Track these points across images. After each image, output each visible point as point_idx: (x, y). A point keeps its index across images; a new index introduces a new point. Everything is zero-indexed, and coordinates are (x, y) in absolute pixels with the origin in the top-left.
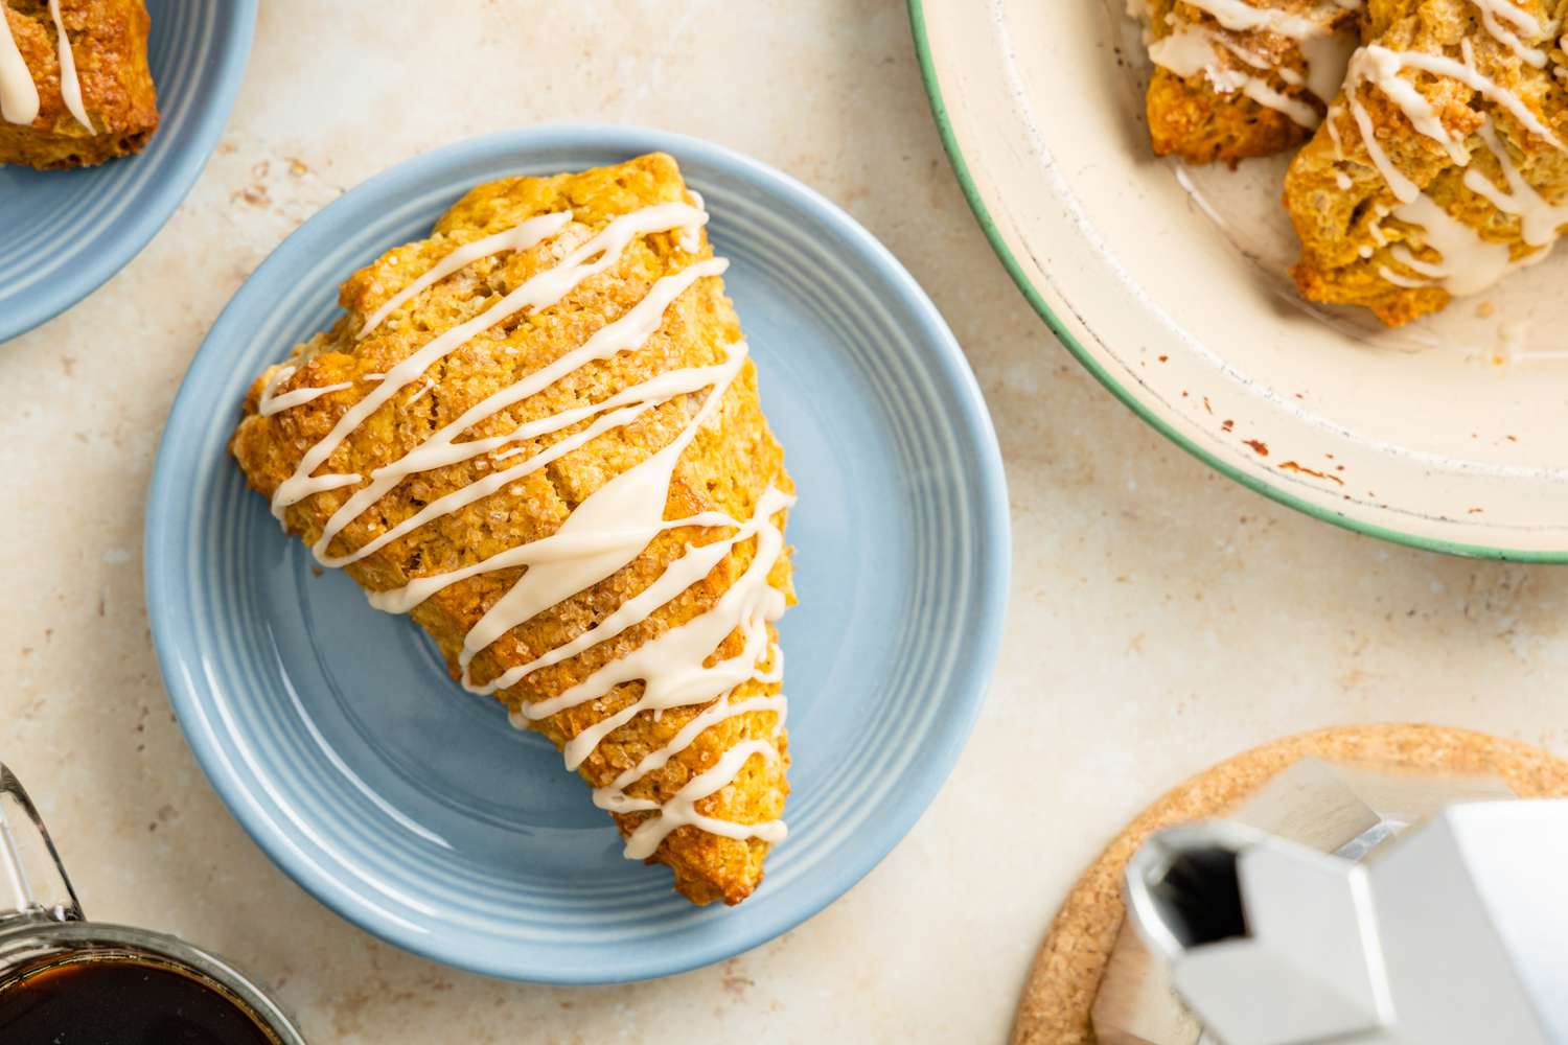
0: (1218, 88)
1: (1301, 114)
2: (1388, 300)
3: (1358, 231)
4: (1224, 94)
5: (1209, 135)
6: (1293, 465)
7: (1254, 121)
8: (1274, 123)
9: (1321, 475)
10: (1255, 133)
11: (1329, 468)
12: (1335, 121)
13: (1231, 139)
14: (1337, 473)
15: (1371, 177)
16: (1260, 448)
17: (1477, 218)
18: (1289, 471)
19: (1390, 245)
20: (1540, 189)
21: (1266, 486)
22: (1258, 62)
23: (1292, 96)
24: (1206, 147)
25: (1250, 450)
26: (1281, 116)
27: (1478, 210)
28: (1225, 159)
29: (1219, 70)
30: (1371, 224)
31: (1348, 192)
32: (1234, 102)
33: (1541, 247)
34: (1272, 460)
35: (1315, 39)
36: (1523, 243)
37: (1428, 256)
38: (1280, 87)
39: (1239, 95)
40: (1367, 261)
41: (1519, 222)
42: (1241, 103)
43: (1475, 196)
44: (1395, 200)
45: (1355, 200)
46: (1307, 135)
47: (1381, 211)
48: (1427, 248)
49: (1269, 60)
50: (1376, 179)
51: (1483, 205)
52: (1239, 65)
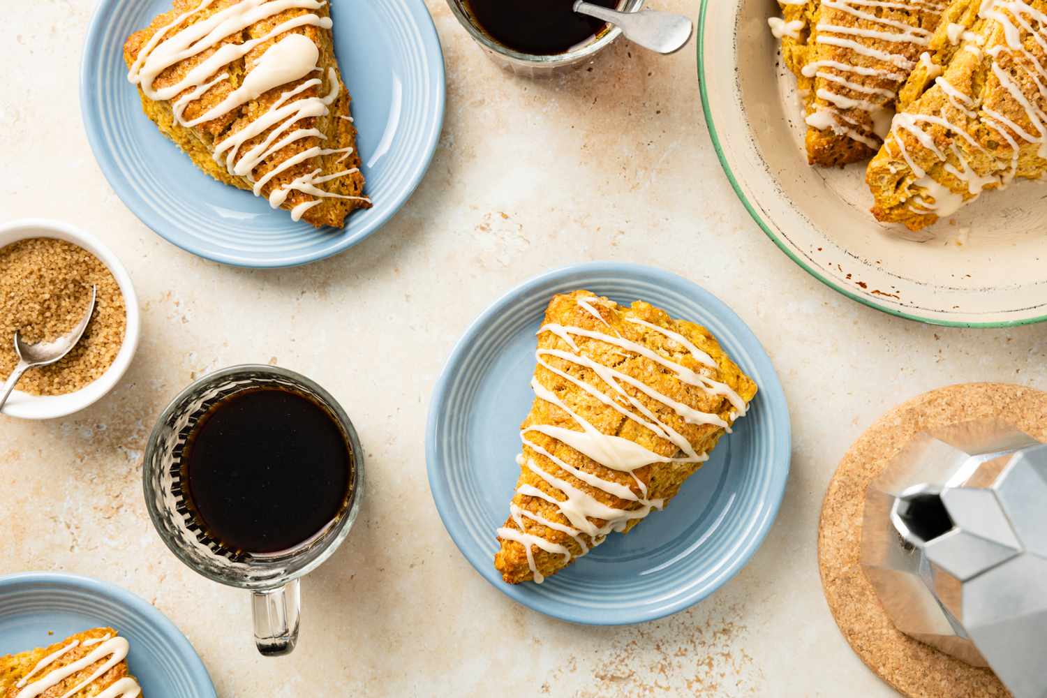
0: (837, 134)
1: (872, 144)
2: (912, 220)
3: (899, 191)
4: (839, 136)
5: (832, 154)
6: (878, 291)
7: (851, 147)
8: (860, 148)
9: (889, 295)
10: (852, 153)
11: (893, 292)
12: (888, 144)
13: (842, 155)
14: (896, 294)
15: (905, 167)
16: (863, 285)
17: (949, 183)
18: (876, 295)
19: (913, 196)
20: (975, 170)
21: (866, 301)
22: (852, 122)
23: (867, 136)
24: (831, 160)
25: (859, 286)
26: (863, 145)
27: (950, 180)
28: (839, 164)
29: (836, 126)
30: (905, 186)
31: (895, 174)
32: (843, 140)
33: (975, 195)
34: (869, 290)
35: (875, 110)
36: (969, 193)
37: (930, 200)
38: (862, 133)
39: (845, 136)
40: (903, 204)
41: (967, 185)
42: (846, 140)
43: (949, 174)
44: (915, 176)
45: (898, 178)
46: (875, 153)
47: (908, 181)
48: (928, 197)
49: (857, 121)
50: (907, 169)
51: (952, 177)
52: (844, 124)
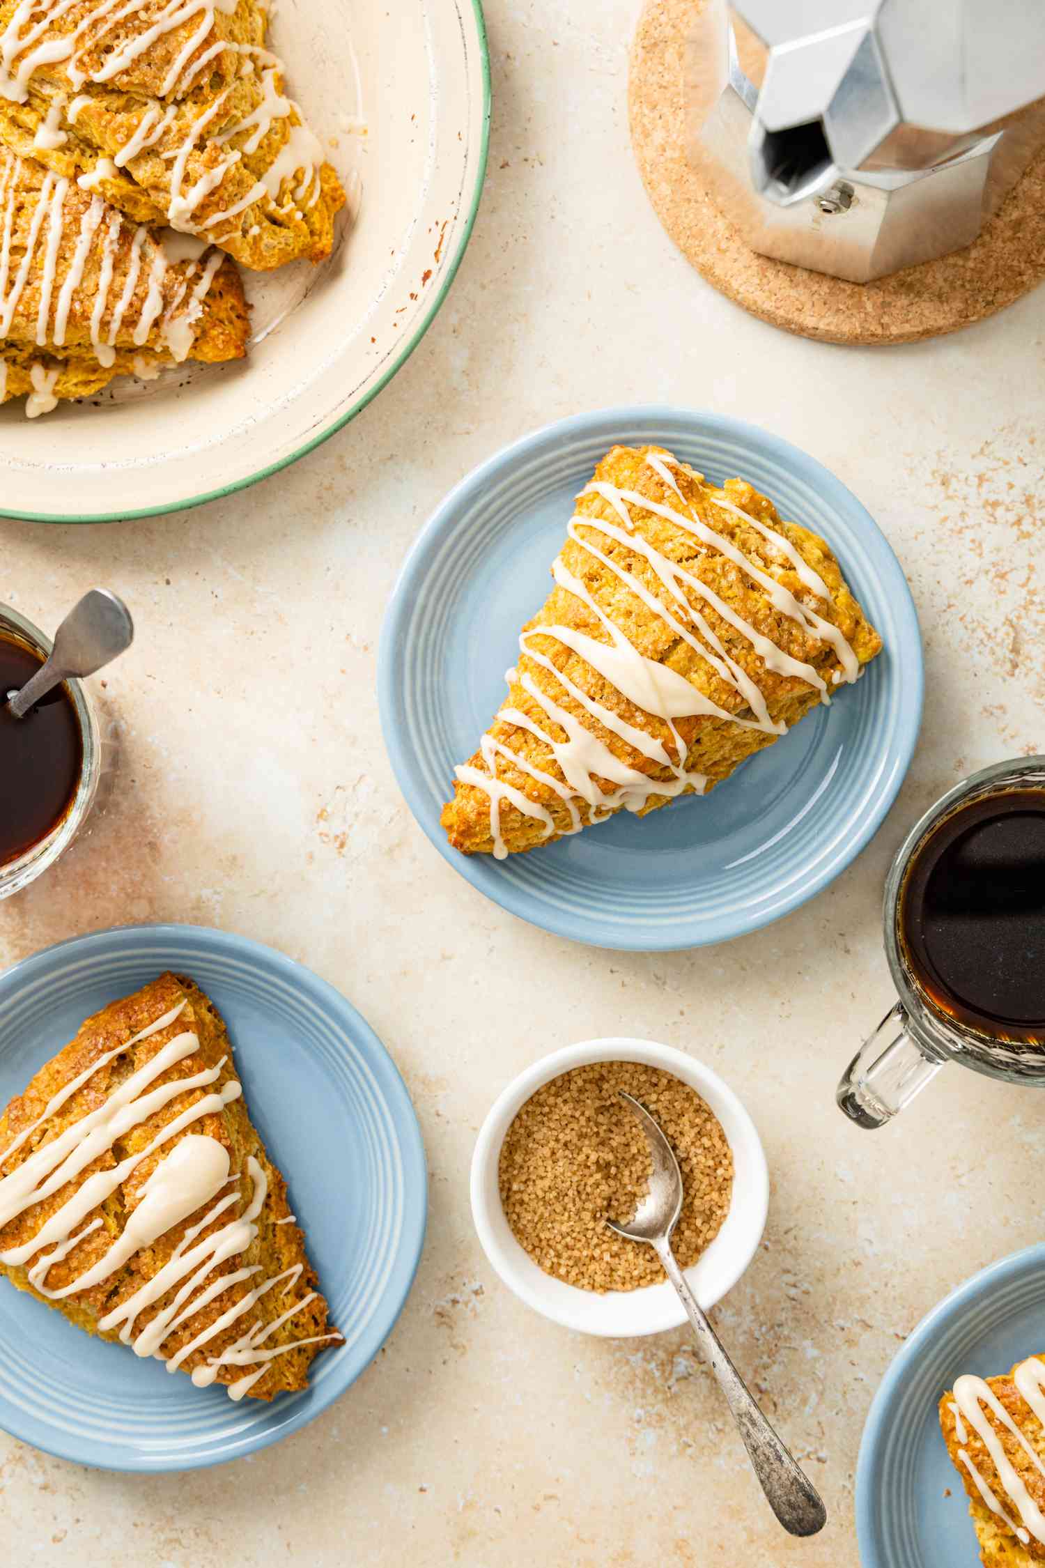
0: (200, 315)
1: (215, 263)
2: (330, 202)
3: (286, 223)
4: (203, 311)
5: (231, 322)
6: (436, 254)
7: (220, 293)
8: (221, 280)
9: (442, 236)
10: (228, 292)
11: (437, 231)
12: (217, 238)
13: (232, 308)
14: (440, 226)
15: (251, 213)
16: (427, 276)
17: (274, 145)
18: (441, 256)
19: (294, 200)
20: (254, 106)
21: (451, 270)
22: (182, 291)
23: (203, 270)
24: (238, 323)
25: (429, 282)
26: (217, 275)
27: (269, 145)
28: (246, 312)
29: (189, 314)
30: (281, 213)
31: (261, 228)
32: (209, 306)
33: (291, 106)
34: (433, 266)
35: (166, 256)
36: (288, 117)
37: (300, 175)
38: (198, 277)
39: (203, 303)
40: (305, 216)
41: (276, 119)
42: (210, 301)
43: (260, 147)
44: (265, 197)
45: (266, 223)
46: (228, 259)
47: (272, 206)
48: (295, 177)
49: (181, 283)
50: (252, 210)
51: (266, 141)
52: (185, 302)
